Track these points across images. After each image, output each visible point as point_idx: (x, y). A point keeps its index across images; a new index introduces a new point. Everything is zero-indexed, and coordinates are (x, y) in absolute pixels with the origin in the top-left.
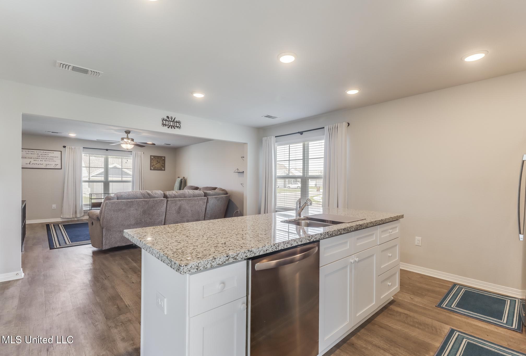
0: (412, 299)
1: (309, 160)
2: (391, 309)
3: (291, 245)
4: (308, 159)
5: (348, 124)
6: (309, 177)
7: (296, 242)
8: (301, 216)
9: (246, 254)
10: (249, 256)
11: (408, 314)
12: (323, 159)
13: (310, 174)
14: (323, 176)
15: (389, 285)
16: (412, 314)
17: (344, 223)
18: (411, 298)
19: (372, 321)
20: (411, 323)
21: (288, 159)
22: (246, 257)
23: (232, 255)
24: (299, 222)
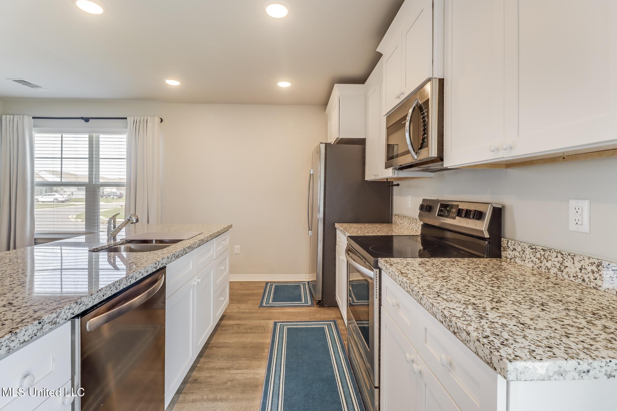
0: (239, 307)
1: (100, 160)
2: (223, 325)
3: (136, 280)
4: (98, 158)
5: (160, 120)
6: (101, 185)
7: (141, 274)
8: (116, 240)
9: (73, 310)
10: (77, 311)
11: (239, 323)
12: (125, 160)
13: (101, 181)
14: (125, 184)
15: (222, 300)
16: (242, 322)
17: (183, 240)
18: (237, 307)
19: (209, 345)
20: (244, 331)
21: (60, 157)
22: (73, 314)
23: (48, 317)
24: (117, 247)
